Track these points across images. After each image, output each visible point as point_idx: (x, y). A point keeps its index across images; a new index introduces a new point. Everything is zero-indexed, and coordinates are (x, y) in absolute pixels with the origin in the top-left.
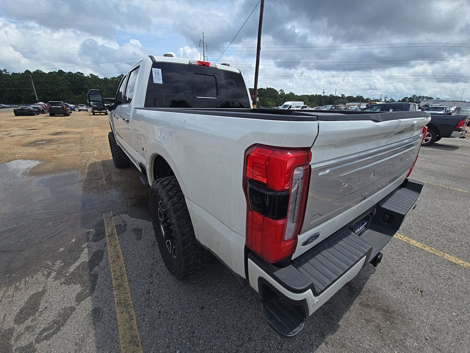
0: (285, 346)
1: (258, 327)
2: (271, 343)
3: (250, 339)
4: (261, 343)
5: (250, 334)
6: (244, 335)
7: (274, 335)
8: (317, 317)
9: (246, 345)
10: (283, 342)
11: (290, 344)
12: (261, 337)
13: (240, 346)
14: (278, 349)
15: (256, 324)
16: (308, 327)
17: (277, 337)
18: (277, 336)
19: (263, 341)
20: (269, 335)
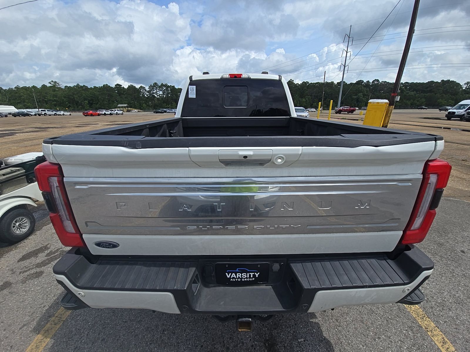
0: (152, 346)
1: (154, 318)
2: (147, 335)
3: (140, 322)
4: (142, 329)
5: (144, 318)
6: (141, 316)
7: (156, 332)
8: (200, 349)
9: (134, 323)
10: (155, 342)
11: (157, 348)
12: (147, 326)
13: (130, 320)
14: (147, 344)
15: (155, 315)
16: (184, 349)
17: (156, 336)
18: (156, 334)
19: (145, 330)
20: (153, 329)
